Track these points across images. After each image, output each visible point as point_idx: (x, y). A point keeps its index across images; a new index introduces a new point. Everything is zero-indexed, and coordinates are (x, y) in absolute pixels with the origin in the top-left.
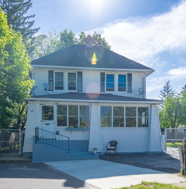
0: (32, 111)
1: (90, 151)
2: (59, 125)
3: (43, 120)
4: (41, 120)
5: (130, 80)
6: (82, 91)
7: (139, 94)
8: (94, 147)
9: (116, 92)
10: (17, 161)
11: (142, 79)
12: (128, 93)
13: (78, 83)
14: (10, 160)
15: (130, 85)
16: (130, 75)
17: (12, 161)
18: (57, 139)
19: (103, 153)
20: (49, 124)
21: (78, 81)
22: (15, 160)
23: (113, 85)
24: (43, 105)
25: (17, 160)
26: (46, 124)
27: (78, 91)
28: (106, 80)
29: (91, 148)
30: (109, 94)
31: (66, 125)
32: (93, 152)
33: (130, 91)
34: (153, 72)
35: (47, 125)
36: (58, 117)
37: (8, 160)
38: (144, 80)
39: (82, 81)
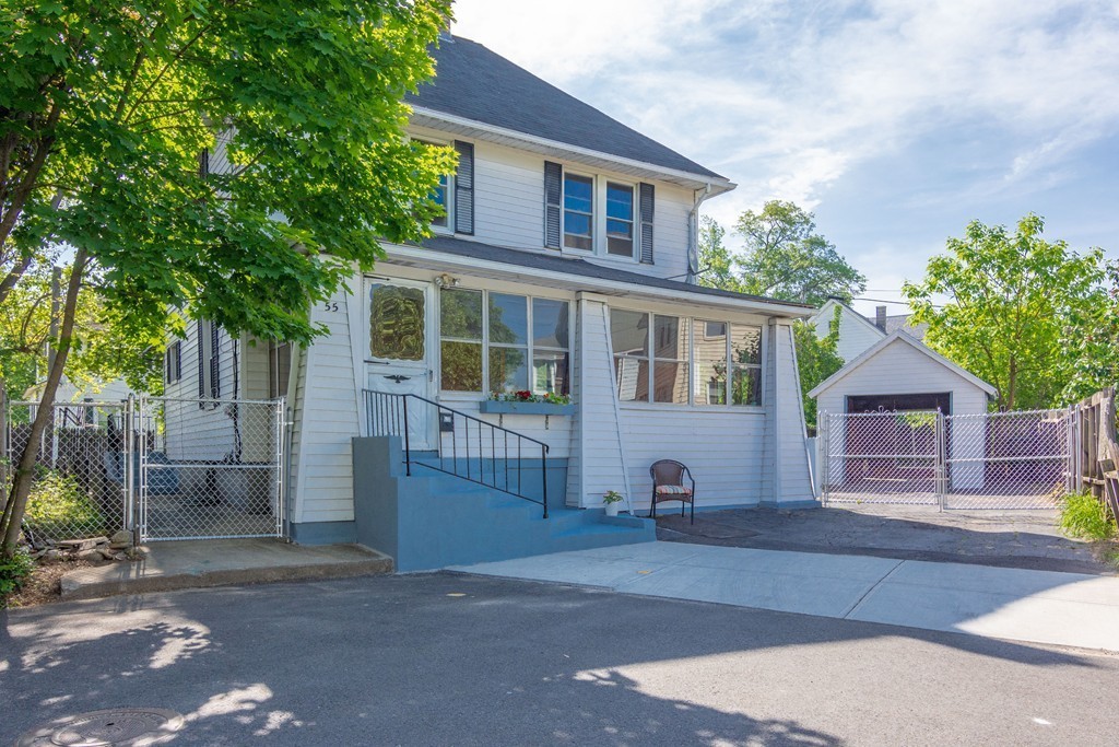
0: (332, 309)
1: (589, 507)
2: (447, 384)
3: (375, 359)
4: (368, 354)
5: (648, 213)
6: (472, 234)
7: (685, 272)
8: (604, 490)
9: (600, 255)
10: (321, 573)
11: (686, 215)
12: (641, 262)
13: (456, 195)
14: (281, 568)
15: (648, 230)
16: (648, 191)
17: (294, 570)
18: (447, 453)
19: (632, 514)
20: (403, 378)
21: (457, 187)
22: (311, 567)
23: (587, 224)
24: (375, 282)
25: (320, 567)
26: (392, 377)
27: (457, 232)
28: (566, 198)
29: (589, 492)
30: (574, 261)
31: (476, 387)
32: (604, 511)
33: (649, 258)
34: (727, 190)
35: (398, 382)
36: (446, 346)
37: (276, 569)
38: (693, 218)
39: (472, 189)
